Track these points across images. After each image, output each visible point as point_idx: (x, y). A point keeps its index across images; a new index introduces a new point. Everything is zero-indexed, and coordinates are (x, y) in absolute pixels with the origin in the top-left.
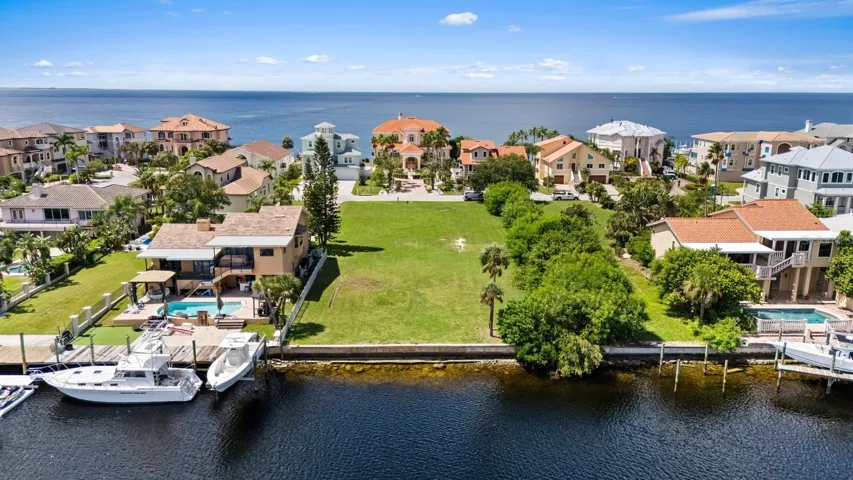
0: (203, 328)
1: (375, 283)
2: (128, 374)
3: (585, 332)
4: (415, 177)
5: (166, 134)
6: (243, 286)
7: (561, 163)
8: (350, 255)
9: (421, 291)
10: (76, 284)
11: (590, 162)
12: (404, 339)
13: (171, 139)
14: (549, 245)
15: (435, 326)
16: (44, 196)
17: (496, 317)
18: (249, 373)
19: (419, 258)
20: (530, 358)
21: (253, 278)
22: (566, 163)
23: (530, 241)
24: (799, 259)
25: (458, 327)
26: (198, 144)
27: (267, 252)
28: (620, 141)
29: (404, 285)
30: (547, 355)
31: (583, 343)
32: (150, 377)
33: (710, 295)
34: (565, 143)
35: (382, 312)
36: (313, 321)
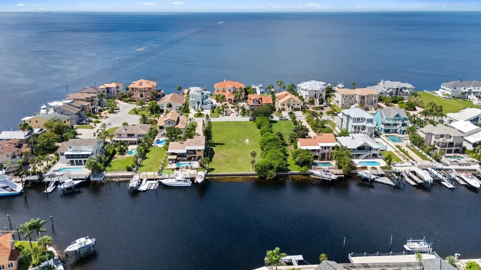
0: (188, 170)
1: (224, 156)
2: (178, 181)
3: (273, 170)
4: (232, 108)
5: (135, 89)
6: (193, 158)
7: (283, 104)
8: (216, 146)
9: (237, 159)
10: (149, 158)
11: (294, 103)
12: (233, 171)
13: (137, 91)
14: (269, 146)
15: (240, 168)
16: (126, 130)
17: (254, 166)
18: (204, 180)
19: (236, 147)
20: (261, 175)
21: (195, 157)
22: (286, 104)
23: (265, 144)
24: (326, 151)
25: (246, 169)
26: (147, 92)
27: (199, 151)
28: (308, 92)
29: (232, 157)
30: (264, 175)
31: (272, 172)
32: (183, 181)
33: (301, 161)
34: (286, 95)
35: (228, 164)
36: (212, 168)
